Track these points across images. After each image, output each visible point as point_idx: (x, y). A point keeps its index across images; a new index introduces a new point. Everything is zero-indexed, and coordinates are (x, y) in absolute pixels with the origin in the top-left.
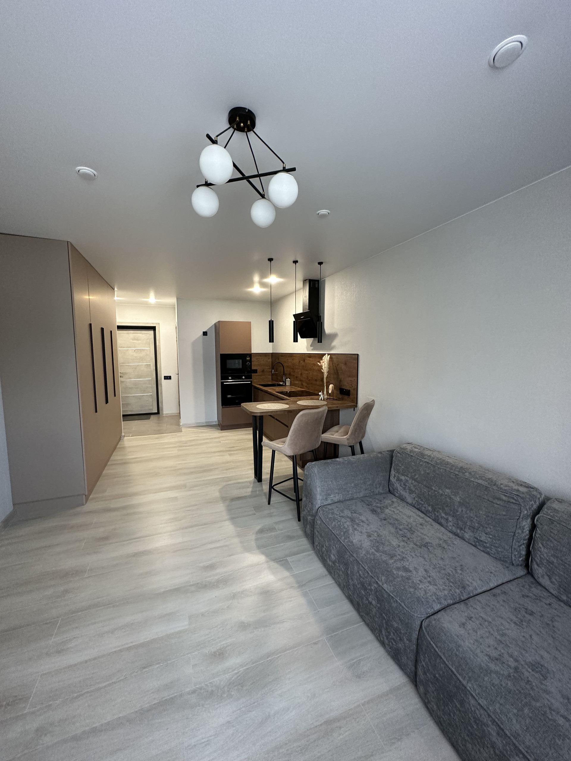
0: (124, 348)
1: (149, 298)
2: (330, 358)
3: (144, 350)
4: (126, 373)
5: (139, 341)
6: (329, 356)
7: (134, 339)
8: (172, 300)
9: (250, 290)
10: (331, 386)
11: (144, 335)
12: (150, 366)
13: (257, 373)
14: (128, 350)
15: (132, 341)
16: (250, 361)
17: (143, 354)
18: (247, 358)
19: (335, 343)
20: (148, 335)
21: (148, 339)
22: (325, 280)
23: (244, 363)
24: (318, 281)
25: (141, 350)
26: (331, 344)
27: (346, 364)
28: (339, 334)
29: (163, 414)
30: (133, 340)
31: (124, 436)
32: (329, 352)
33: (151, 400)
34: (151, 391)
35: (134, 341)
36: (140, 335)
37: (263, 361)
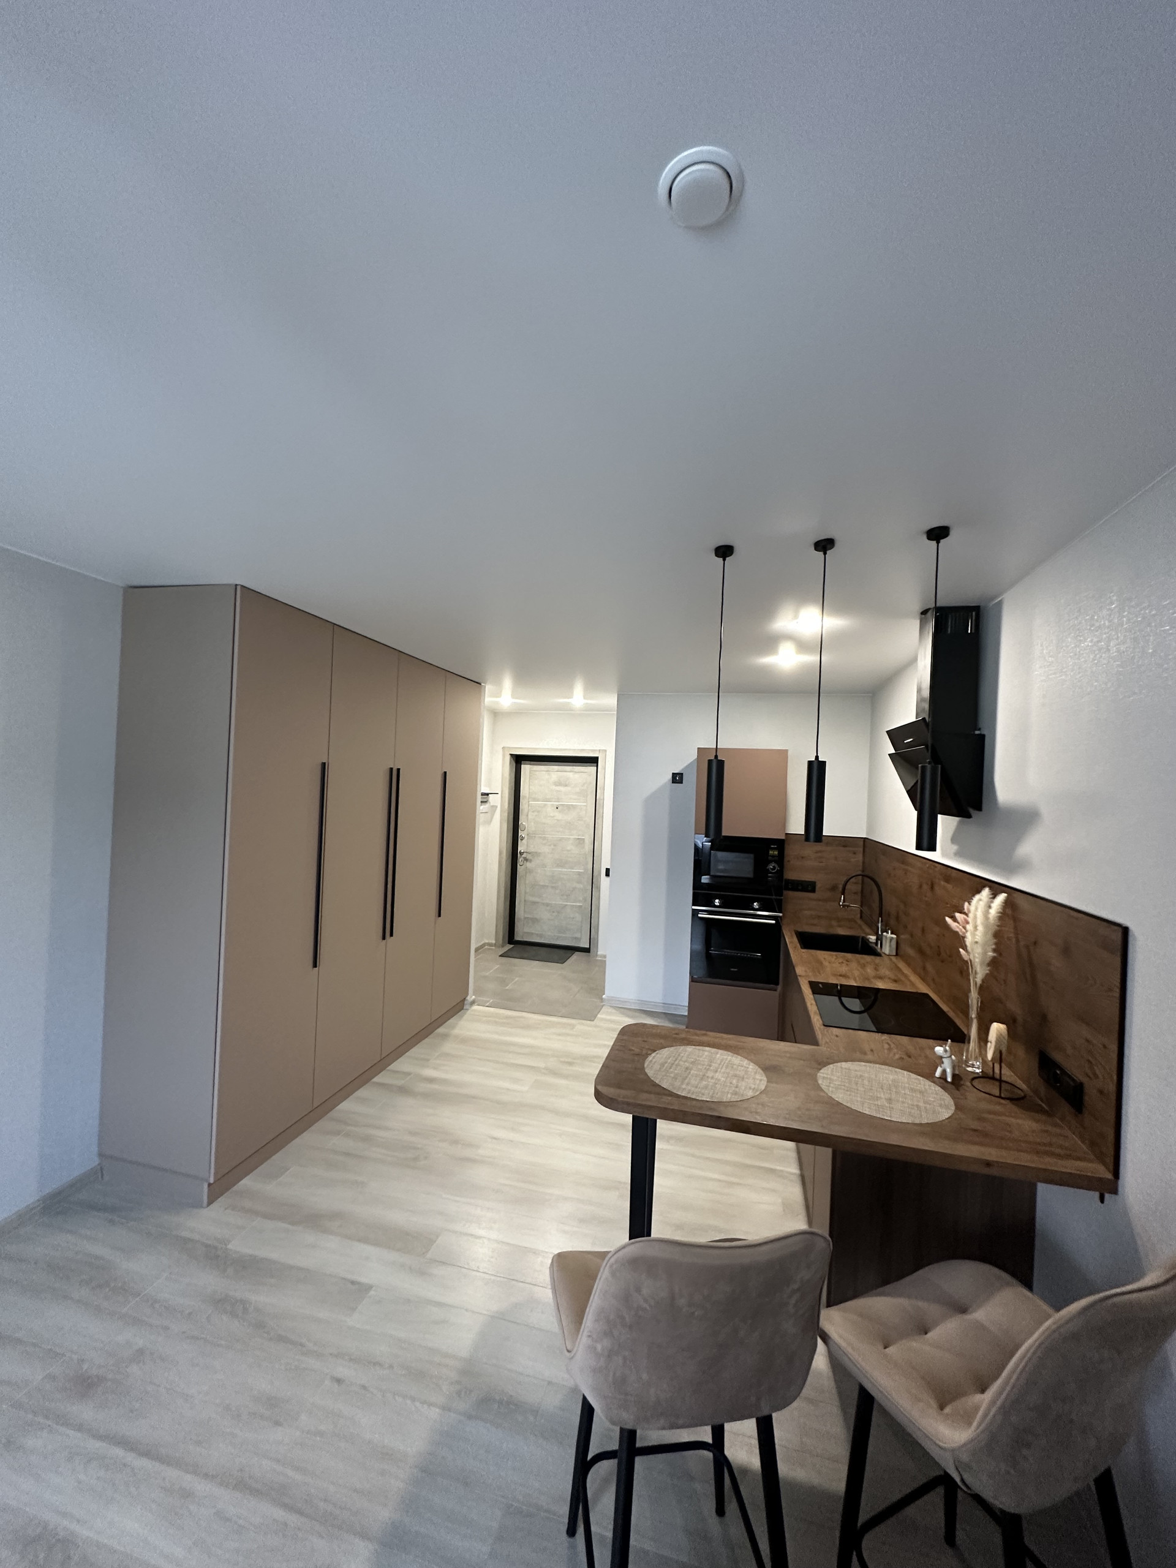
0: (538, 800)
1: (572, 698)
2: (1007, 903)
3: (574, 807)
4: (537, 854)
5: (568, 789)
6: (1002, 897)
7: (558, 783)
8: (610, 700)
9: (768, 660)
10: (997, 1029)
11: (577, 776)
12: (584, 841)
13: (813, 891)
14: (545, 805)
15: (554, 787)
16: (780, 860)
17: (570, 817)
18: (771, 852)
19: (1029, 847)
20: (584, 775)
21: (584, 784)
22: (1001, 601)
23: (760, 864)
24: (977, 609)
25: (570, 808)
26: (1013, 848)
27: (1066, 951)
28: (1044, 810)
29: (597, 955)
30: (556, 785)
31: (473, 1003)
32: (1008, 879)
33: (578, 917)
34: (581, 899)
35: (558, 788)
36: (571, 775)
37: (836, 859)
